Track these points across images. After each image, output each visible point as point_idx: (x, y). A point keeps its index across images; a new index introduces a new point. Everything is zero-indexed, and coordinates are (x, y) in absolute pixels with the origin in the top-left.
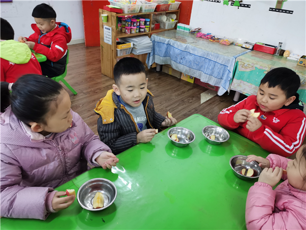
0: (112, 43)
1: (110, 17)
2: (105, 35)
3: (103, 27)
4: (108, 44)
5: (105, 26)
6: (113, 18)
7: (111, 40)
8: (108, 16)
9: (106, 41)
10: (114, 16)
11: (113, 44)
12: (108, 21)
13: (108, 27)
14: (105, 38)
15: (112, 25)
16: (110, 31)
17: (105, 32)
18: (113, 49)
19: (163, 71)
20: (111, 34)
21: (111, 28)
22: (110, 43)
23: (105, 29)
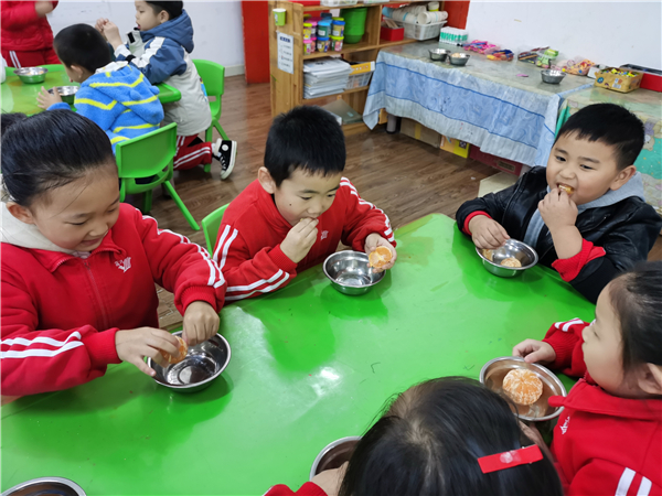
0: (294, 69)
1: (290, 14)
2: (280, 54)
3: (276, 37)
4: (285, 73)
5: (280, 35)
6: (296, 15)
7: (291, 64)
8: (286, 13)
9: (281, 67)
10: (298, 12)
11: (297, 71)
12: (286, 22)
13: (285, 36)
14: (279, 60)
15: (294, 30)
16: (291, 44)
18: (297, 83)
19: (401, 132)
20: (291, 51)
21: (291, 38)
22: (290, 70)
23: (279, 41)
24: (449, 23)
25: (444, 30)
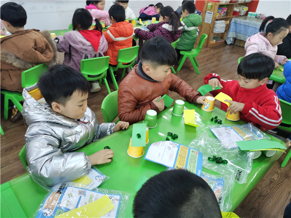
0: (212, 22)
1: (214, 6)
2: (206, 18)
3: (206, 12)
4: (207, 24)
5: (207, 12)
6: (216, 6)
7: (211, 21)
8: (212, 5)
9: (206, 21)
10: (217, 5)
12: (211, 8)
13: (210, 12)
15: (214, 10)
16: (212, 15)
17: (206, 16)
18: (212, 26)
19: (235, 44)
20: (212, 17)
21: (212, 13)
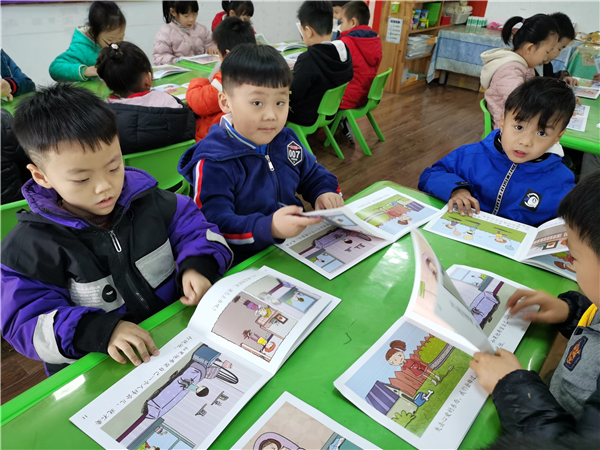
0: (401, 40)
1: (403, 6)
2: (389, 31)
3: (387, 20)
5: (390, 20)
8: (400, 5)
9: (389, 39)
10: (410, 4)
11: (403, 42)
13: (397, 20)
14: (388, 35)
15: (405, 15)
16: (400, 25)
19: (448, 84)
20: (400, 29)
21: (401, 21)
22: (397, 41)
23: (390, 24)
24: (473, 13)
25: (470, 18)
